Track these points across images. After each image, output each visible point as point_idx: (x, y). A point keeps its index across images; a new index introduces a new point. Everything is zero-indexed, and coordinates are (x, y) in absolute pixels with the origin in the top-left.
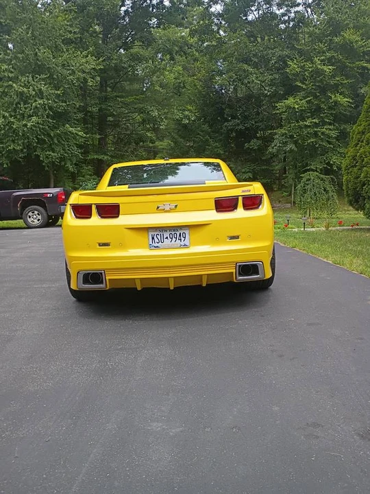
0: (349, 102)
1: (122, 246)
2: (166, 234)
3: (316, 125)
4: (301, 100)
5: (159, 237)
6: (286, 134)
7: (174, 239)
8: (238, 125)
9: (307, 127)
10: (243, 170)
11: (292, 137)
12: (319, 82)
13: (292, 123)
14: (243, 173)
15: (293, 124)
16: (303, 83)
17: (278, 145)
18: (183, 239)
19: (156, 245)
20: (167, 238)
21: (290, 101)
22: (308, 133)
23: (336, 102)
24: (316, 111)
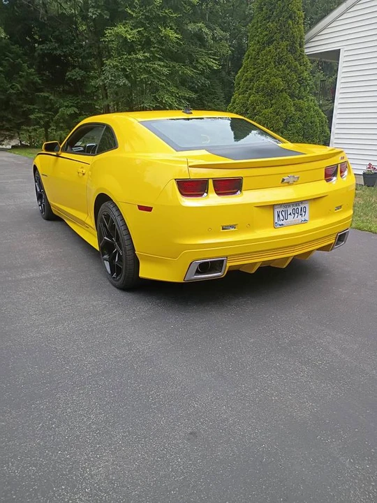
0: (178, 38)
1: (249, 227)
2: (290, 210)
3: (147, 60)
4: (132, 29)
5: (283, 213)
6: (117, 66)
7: (296, 215)
8: (55, 49)
9: (139, 60)
10: (66, 104)
11: (124, 70)
12: (148, 12)
13: (124, 54)
14: (66, 107)
15: (126, 56)
16: (133, 11)
17: (110, 78)
18: (304, 214)
19: (281, 223)
20: (290, 214)
21: (120, 29)
22: (140, 67)
23: (166, 37)
24: (146, 44)
